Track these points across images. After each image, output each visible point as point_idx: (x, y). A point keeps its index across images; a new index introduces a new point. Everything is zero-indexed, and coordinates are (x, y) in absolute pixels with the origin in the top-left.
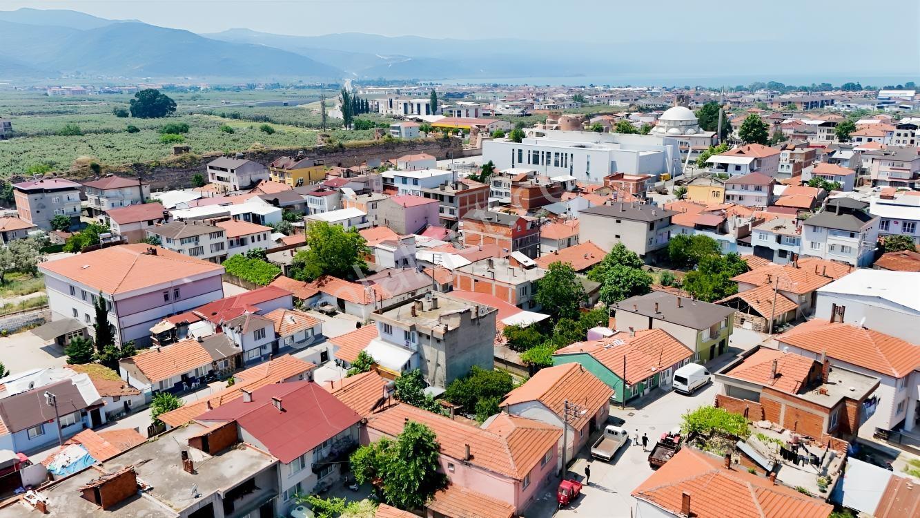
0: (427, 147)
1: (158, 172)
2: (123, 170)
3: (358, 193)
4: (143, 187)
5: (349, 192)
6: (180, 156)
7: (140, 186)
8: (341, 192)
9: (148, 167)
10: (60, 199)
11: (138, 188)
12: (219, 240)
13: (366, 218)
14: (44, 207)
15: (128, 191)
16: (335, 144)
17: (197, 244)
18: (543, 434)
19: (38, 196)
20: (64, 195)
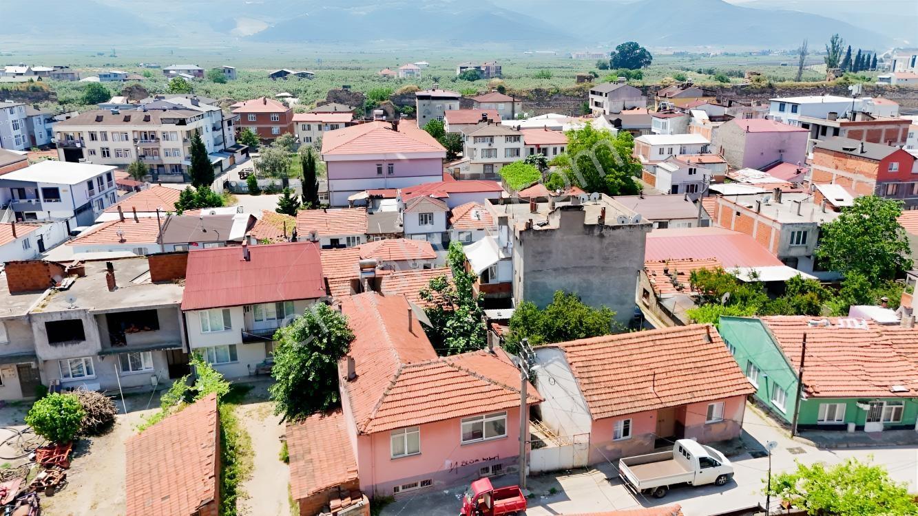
0: (902, 96)
1: (556, 99)
2: (525, 94)
3: (712, 119)
4: (516, 104)
5: (700, 116)
6: (581, 85)
7: (513, 102)
8: (691, 115)
9: (547, 93)
10: (442, 107)
11: (511, 104)
12: (515, 145)
13: (709, 148)
14: (429, 113)
15: (501, 106)
16: (763, 84)
17: (490, 145)
18: (486, 389)
19: (426, 102)
20: (447, 104)
